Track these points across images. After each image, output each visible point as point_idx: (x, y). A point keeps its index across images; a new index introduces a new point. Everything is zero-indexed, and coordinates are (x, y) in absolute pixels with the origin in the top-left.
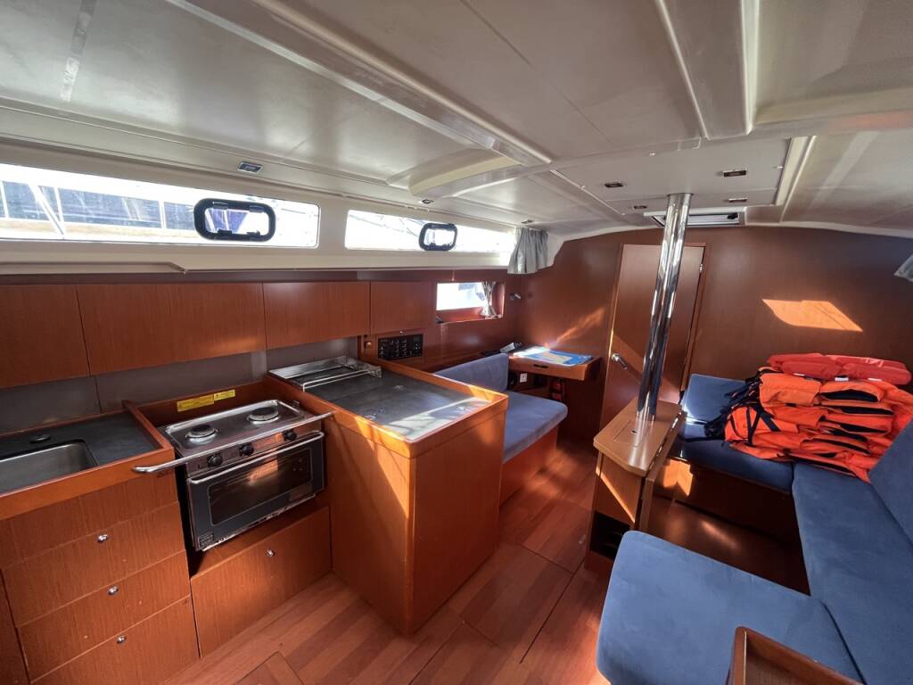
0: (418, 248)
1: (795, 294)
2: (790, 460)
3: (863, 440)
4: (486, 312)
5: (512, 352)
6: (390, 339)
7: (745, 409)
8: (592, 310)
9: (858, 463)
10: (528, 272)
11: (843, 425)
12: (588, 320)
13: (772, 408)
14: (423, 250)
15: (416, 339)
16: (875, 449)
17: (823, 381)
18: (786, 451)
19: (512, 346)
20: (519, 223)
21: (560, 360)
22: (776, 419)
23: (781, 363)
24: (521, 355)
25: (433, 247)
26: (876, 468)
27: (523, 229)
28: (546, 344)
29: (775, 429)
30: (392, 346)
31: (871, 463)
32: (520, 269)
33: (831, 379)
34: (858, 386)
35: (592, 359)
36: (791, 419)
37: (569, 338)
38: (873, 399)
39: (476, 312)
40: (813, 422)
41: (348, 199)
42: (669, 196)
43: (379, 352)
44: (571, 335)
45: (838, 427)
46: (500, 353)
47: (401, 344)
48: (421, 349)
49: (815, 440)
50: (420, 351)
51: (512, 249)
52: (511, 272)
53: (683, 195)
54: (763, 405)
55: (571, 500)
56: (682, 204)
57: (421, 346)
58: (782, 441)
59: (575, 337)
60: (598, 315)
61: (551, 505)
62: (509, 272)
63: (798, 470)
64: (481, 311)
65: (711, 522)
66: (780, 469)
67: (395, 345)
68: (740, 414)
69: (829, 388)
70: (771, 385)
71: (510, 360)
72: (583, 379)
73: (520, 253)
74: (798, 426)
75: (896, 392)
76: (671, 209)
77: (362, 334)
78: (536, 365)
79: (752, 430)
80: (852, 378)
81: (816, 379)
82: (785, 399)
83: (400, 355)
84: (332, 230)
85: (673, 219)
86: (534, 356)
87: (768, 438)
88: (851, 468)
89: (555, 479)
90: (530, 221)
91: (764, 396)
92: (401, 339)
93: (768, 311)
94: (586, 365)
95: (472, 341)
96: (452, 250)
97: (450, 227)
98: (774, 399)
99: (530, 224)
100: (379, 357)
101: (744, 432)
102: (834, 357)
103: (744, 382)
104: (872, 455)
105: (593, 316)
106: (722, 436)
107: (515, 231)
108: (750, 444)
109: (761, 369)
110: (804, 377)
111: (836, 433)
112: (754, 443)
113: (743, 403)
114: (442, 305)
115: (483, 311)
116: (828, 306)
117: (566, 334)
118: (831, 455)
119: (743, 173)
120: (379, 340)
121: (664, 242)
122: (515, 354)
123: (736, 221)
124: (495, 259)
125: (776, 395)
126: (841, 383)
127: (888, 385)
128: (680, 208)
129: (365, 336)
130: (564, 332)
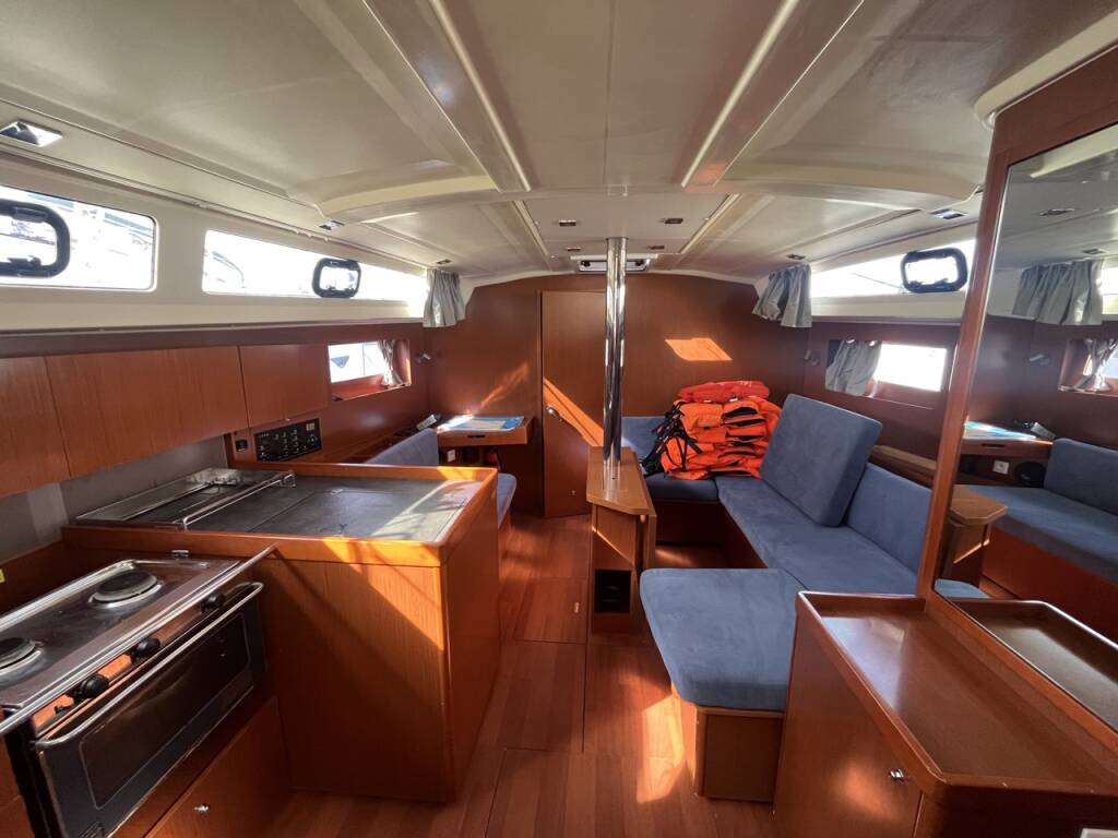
0: (312, 294)
1: (686, 334)
2: (712, 474)
3: (751, 446)
4: (389, 380)
5: (434, 426)
6: (273, 432)
7: (675, 440)
8: (517, 365)
9: (751, 464)
10: (448, 325)
11: (740, 437)
12: (513, 376)
13: (695, 434)
14: (318, 297)
15: (310, 427)
16: (759, 451)
17: (723, 403)
18: (708, 468)
19: (432, 419)
20: (433, 263)
21: (494, 426)
22: (700, 442)
23: (692, 394)
24: (445, 428)
25: (331, 293)
26: (763, 465)
27: (435, 271)
28: (468, 411)
29: (699, 452)
30: (277, 442)
31: (758, 462)
32: (438, 321)
33: (728, 402)
34: (745, 404)
35: (525, 420)
36: (708, 440)
37: (495, 400)
38: (753, 411)
39: (374, 382)
40: (722, 439)
41: (208, 214)
42: (607, 239)
43: (259, 453)
44: (495, 397)
45: (737, 439)
46: (417, 431)
47: (290, 438)
48: (319, 439)
49: (727, 454)
50: (318, 443)
51: (425, 297)
52: (427, 325)
53: (620, 239)
54: (688, 433)
55: (548, 575)
56: (620, 249)
57: (319, 436)
58: (705, 460)
59: (501, 398)
60: (524, 369)
61: (531, 585)
62: (425, 326)
63: (720, 481)
64: (382, 379)
65: (664, 550)
66: (708, 484)
67: (281, 439)
68: (672, 445)
69: (729, 408)
70: (691, 415)
71: (438, 436)
72: (526, 442)
73: (435, 301)
74: (714, 444)
75: (766, 404)
76: (611, 253)
77: (231, 431)
78: (470, 437)
79: (684, 456)
80: (740, 398)
81: (718, 403)
82: (703, 424)
83: (291, 454)
84: (179, 262)
85: (613, 264)
86: (462, 425)
87: (695, 460)
88: (748, 470)
89: (520, 558)
90: (447, 261)
91: (687, 424)
92: (289, 429)
93: (670, 350)
94: (525, 427)
95: (373, 421)
96: (357, 297)
97: (351, 264)
98: (696, 425)
99: (447, 265)
100: (259, 459)
101: (678, 460)
102: (722, 384)
103: (664, 417)
104: (759, 457)
105: (518, 372)
106: (661, 469)
107: (425, 274)
108: (684, 470)
109: (676, 403)
110: (711, 403)
111: (737, 444)
112: (688, 468)
113: (671, 435)
114: (337, 375)
115: (385, 380)
116: (709, 341)
117: (491, 396)
118: (736, 464)
119: (680, 221)
120: (256, 436)
121: (609, 288)
122: (439, 428)
123: (641, 268)
124: (402, 309)
125: (696, 423)
126: (735, 404)
127: (760, 399)
128: (619, 253)
129: (235, 433)
130: (487, 395)
